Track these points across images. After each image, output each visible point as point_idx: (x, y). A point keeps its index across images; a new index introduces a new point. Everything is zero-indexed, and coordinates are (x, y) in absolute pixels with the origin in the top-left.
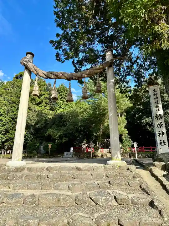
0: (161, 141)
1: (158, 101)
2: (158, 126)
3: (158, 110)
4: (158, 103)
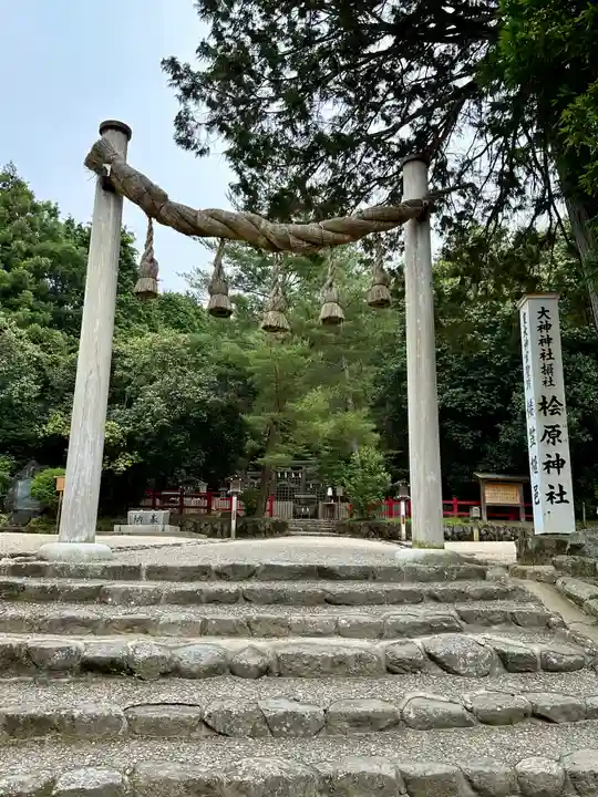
0: (551, 487)
1: (549, 350)
2: (547, 438)
3: (551, 381)
4: (551, 358)
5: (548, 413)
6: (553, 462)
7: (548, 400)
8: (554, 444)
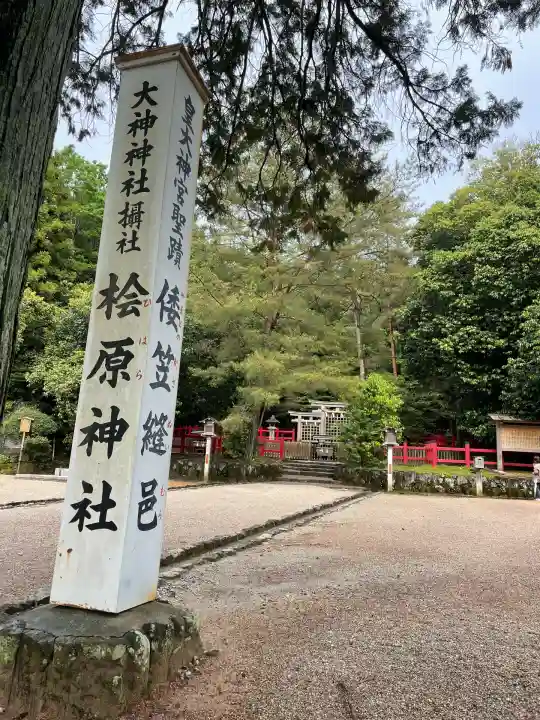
0: (88, 488)
1: (144, 171)
2: (103, 369)
3: (135, 239)
4: (143, 189)
5: (115, 311)
6: (102, 427)
7: (121, 283)
8: (113, 383)
